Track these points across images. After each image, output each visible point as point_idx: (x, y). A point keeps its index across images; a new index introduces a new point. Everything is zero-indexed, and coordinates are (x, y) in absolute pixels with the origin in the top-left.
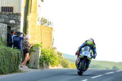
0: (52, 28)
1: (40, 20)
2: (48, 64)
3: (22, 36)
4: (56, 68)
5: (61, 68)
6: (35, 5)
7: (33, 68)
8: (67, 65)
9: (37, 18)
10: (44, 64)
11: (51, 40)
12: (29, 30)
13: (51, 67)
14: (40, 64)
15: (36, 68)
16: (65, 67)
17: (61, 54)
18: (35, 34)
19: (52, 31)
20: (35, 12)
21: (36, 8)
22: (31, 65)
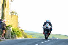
0: (18, 16)
1: (11, 12)
2: (16, 36)
3: (1, 21)
4: (20, 38)
5: (23, 38)
6: (8, 3)
7: (8, 39)
8: (26, 36)
9: (9, 11)
10: (14, 36)
11: (17, 23)
12: (5, 17)
13: (17, 38)
14: (12, 36)
15: (9, 39)
16: (25, 37)
17: (23, 31)
18: (8, 20)
19: (18, 17)
20: (8, 7)
21: (8, 5)
22: (7, 37)
